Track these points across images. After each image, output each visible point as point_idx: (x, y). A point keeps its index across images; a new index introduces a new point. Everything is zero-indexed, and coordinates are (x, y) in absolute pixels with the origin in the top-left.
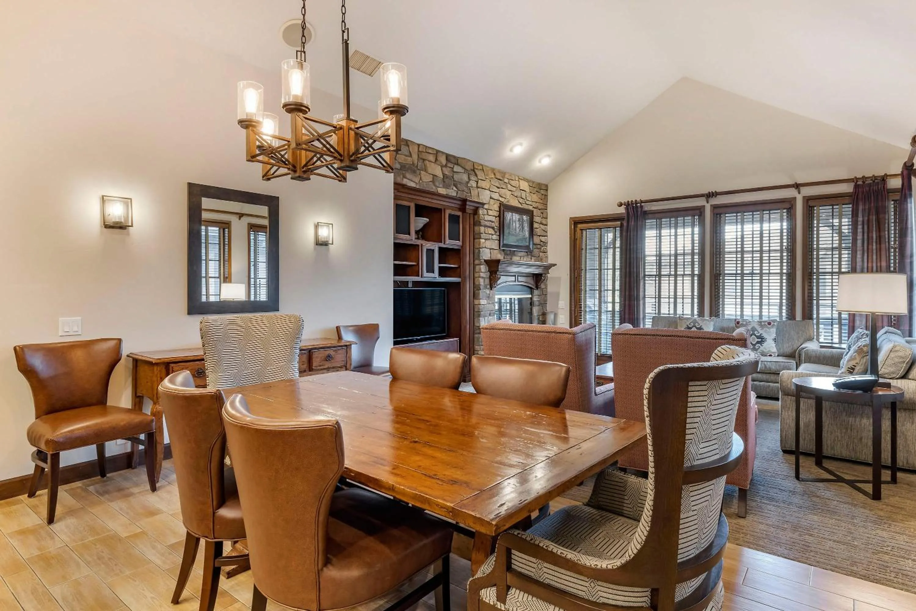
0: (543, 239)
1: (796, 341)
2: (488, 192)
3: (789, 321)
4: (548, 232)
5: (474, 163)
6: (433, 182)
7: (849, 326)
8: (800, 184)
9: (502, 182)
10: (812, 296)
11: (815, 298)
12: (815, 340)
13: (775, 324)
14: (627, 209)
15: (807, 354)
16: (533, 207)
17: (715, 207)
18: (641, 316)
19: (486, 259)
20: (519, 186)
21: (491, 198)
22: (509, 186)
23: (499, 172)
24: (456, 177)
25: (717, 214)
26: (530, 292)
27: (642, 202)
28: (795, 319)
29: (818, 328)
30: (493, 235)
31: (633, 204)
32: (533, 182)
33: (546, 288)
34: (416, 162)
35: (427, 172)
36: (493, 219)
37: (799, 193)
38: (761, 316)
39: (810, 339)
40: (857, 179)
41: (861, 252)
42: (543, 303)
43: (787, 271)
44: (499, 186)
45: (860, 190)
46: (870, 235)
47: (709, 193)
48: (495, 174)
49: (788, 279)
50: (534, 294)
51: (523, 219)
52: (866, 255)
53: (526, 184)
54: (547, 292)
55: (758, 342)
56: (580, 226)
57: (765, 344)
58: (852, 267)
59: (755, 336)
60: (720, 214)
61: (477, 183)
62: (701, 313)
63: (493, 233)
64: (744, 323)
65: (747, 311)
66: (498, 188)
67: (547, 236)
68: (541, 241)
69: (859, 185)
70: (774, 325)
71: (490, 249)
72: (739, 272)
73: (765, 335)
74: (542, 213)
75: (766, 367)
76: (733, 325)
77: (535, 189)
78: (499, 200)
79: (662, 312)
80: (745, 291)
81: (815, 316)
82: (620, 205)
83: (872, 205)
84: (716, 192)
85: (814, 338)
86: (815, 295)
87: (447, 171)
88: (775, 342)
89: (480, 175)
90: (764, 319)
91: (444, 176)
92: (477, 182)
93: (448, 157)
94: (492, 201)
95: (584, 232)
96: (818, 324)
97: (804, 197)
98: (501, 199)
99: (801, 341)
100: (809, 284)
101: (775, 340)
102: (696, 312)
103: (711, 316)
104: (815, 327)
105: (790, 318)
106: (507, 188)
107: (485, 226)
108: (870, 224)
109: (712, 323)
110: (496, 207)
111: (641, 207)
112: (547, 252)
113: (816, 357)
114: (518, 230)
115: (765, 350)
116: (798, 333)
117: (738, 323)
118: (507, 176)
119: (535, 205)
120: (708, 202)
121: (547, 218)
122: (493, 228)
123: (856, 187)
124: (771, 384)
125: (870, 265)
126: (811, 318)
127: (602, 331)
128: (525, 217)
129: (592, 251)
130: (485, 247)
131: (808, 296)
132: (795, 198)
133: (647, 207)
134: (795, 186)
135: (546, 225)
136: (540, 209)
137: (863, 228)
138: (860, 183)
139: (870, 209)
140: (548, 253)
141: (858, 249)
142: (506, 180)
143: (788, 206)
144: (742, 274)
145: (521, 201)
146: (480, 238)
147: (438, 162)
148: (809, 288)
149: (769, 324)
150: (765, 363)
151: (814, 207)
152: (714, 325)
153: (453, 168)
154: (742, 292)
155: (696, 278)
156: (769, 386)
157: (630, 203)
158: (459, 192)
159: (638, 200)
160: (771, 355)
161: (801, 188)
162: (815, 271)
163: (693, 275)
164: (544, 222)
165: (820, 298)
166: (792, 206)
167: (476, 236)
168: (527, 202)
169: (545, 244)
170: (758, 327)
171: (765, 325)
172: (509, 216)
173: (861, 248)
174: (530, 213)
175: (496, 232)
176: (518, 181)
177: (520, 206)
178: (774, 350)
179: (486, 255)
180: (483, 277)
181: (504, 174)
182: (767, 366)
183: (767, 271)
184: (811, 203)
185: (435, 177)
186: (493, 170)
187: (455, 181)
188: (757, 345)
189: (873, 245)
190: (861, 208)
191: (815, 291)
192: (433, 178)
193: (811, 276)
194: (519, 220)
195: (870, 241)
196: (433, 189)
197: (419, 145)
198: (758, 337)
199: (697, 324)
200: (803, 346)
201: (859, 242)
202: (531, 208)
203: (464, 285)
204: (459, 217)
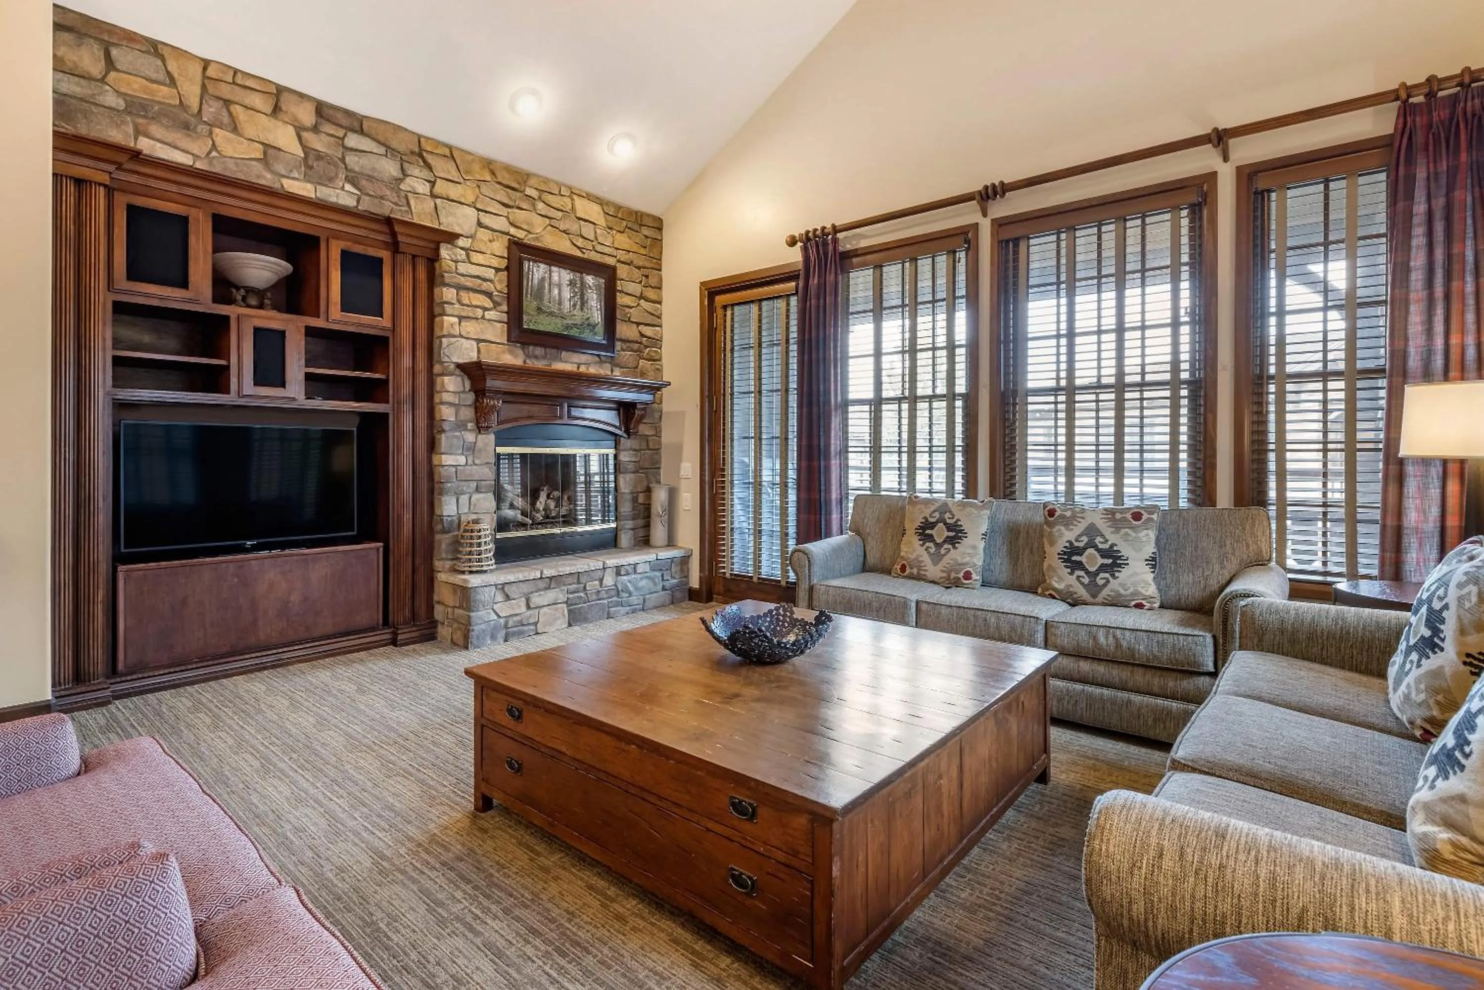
0: (648, 331)
1: (1217, 567)
2: (472, 212)
3: (1197, 510)
4: (663, 317)
5: (419, 137)
6: (265, 160)
7: (1384, 528)
8: (1225, 130)
9: (518, 194)
10: (1265, 442)
11: (1272, 447)
12: (1273, 564)
13: (1155, 517)
14: (805, 249)
15: (1248, 616)
16: (619, 261)
17: (999, 224)
18: (834, 495)
19: (461, 361)
20: (573, 209)
21: (480, 224)
22: (540, 205)
23: (508, 169)
24: (351, 159)
25: (1007, 241)
26: (612, 443)
27: (836, 230)
28: (1213, 503)
29: (1282, 531)
30: (485, 309)
31: (815, 236)
32: (619, 208)
33: (658, 434)
34: (194, 102)
35: (241, 136)
36: (490, 273)
37: (1226, 159)
38: (1119, 495)
39: (1260, 562)
40: (1410, 90)
41: (1423, 306)
42: (647, 465)
43: (1192, 374)
44: (506, 201)
45: (1418, 119)
46: (1456, 250)
47: (986, 187)
48: (493, 173)
49: (1193, 398)
50: (621, 447)
51: (583, 283)
52: (1439, 312)
53: (596, 208)
54: (660, 443)
55: (1103, 568)
56: (720, 300)
57: (1123, 574)
58: (1392, 353)
59: (1098, 550)
60: (1016, 241)
61: (433, 187)
62: (970, 489)
63: (488, 303)
64: (1068, 514)
65: (1084, 484)
66: (506, 206)
67: (660, 326)
68: (642, 335)
69: (1415, 105)
70: (1151, 520)
71: (479, 341)
72: (1063, 383)
73: (1125, 550)
74: (647, 277)
75: (1118, 646)
76: (1039, 518)
77: (625, 223)
78: (507, 234)
79: (884, 485)
80: (1077, 431)
81: (1272, 494)
82: (792, 242)
83: (1464, 157)
84: (1002, 183)
85: (1270, 560)
86: (1272, 438)
87: (318, 143)
88: (1154, 567)
89: (443, 167)
90: (1129, 503)
91: (306, 154)
92: (433, 184)
93: (322, 110)
94: (483, 234)
95: (729, 313)
96: (1281, 517)
97: (1239, 170)
98: (513, 231)
99: (1232, 566)
100: (1255, 408)
101: (1153, 562)
102: (959, 487)
103: (993, 493)
104: (1274, 526)
105: (1199, 500)
106: (535, 209)
107: (459, 288)
108: (1456, 216)
109: (986, 513)
110: (500, 247)
111: (835, 241)
112: (660, 360)
113: (1282, 632)
114: (567, 305)
115: (1122, 592)
116: (1222, 546)
117: (1051, 513)
118: (533, 182)
119: (622, 255)
120: (985, 215)
121: (660, 288)
122: (489, 295)
123: (1406, 111)
124: (1137, 698)
125: (1454, 340)
126: (1262, 502)
127: (763, 527)
128: (590, 280)
129: (746, 352)
130: (461, 336)
131: (1253, 442)
132: (1215, 173)
133: (848, 242)
134: (1214, 138)
135: (660, 303)
136: (639, 268)
137: (1430, 234)
138: (1418, 99)
139: (1452, 173)
140: (664, 361)
141: (1413, 296)
142: (529, 191)
143: (1195, 199)
144: (1071, 390)
145: (580, 242)
146: (444, 314)
147: (281, 116)
148: (1255, 418)
149: (1137, 516)
150: (1118, 632)
151: (1269, 191)
152: (992, 519)
153: (343, 139)
154: (1070, 435)
155: (959, 403)
156: (1129, 701)
157: (811, 235)
158: (363, 197)
159: (829, 226)
160: (1139, 606)
161: (1232, 142)
162: (1272, 370)
163: (951, 397)
164: (651, 294)
165: (1289, 447)
166: (1205, 196)
167: (437, 310)
168: (599, 248)
169: (656, 342)
170: (1102, 525)
171: (1124, 519)
172: (537, 271)
173: (1423, 294)
174: (608, 274)
175: (496, 304)
176: (570, 196)
177: (578, 253)
178: (1152, 590)
179: (466, 352)
180: (450, 404)
181: (523, 177)
182: (1125, 644)
183: (1138, 379)
184: (1261, 184)
185: (271, 152)
186: (489, 165)
187: (352, 171)
188: (1102, 575)
189: (1463, 278)
190: (1421, 174)
191: (1272, 427)
192: (265, 153)
193: (1261, 385)
194: (572, 283)
195: (1456, 267)
196: (267, 179)
197: (206, 64)
198: (1104, 554)
199: (947, 515)
200: (1237, 586)
201: (1417, 278)
202: (611, 261)
203: (398, 419)
204: (380, 261)
